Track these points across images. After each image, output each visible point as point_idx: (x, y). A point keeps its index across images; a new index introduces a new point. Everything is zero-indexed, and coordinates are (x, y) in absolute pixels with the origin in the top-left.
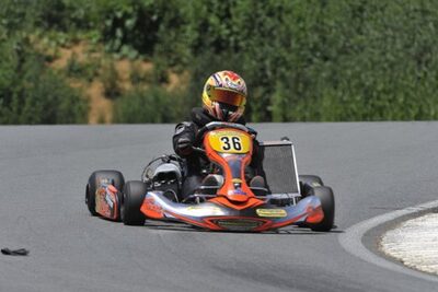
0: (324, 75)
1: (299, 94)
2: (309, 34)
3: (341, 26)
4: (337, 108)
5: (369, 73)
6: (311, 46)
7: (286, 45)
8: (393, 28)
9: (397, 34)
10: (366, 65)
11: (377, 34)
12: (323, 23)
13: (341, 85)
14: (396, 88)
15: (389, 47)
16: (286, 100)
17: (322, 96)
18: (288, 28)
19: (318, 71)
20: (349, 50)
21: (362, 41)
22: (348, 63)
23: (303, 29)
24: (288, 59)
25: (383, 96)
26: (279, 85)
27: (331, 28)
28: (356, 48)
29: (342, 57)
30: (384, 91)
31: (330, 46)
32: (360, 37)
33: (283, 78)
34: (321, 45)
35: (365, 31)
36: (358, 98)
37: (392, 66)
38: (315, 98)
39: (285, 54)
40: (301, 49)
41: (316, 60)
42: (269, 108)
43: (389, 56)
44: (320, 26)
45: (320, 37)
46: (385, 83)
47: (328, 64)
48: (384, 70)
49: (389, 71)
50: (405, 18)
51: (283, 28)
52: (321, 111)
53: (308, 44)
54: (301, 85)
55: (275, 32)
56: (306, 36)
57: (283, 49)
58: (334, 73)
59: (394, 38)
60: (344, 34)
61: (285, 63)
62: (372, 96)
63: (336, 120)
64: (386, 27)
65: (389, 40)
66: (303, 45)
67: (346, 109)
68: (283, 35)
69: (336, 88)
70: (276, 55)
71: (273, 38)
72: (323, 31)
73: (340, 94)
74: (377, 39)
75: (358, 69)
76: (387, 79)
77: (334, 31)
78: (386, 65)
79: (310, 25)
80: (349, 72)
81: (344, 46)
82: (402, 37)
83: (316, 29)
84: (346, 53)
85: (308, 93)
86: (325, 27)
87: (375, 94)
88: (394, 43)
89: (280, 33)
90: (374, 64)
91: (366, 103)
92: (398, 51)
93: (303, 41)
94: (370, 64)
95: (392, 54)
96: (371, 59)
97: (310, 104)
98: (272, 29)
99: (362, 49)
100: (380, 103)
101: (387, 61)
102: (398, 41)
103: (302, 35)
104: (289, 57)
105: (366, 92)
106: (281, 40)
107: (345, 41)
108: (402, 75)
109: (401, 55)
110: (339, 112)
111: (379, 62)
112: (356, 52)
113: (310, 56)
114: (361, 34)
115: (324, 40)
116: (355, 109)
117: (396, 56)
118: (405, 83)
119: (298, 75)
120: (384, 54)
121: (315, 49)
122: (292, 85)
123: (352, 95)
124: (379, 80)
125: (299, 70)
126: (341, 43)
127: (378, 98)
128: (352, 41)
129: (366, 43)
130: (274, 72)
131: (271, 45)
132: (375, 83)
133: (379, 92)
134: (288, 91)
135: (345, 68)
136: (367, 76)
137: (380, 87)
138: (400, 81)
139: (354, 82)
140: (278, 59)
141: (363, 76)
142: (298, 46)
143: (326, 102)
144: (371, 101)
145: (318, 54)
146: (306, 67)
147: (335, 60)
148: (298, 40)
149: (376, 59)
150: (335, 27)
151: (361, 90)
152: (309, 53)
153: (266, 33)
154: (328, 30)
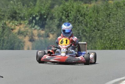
0: (98, 35)
1: (90, 41)
2: (93, 22)
3: (103, 20)
4: (102, 45)
5: (112, 35)
6: (94, 26)
8: (119, 21)
9: (121, 23)
10: (111, 32)
11: (115, 22)
12: (98, 19)
13: (103, 38)
14: (120, 39)
15: (118, 27)
17: (97, 42)
18: (87, 20)
19: (96, 34)
21: (110, 24)
22: (105, 31)
23: (91, 21)
24: (87, 30)
25: (116, 42)
27: (100, 21)
28: (108, 27)
29: (104, 29)
30: (116, 40)
31: (100, 26)
32: (109, 23)
33: (85, 36)
34: (97, 26)
36: (108, 42)
38: (95, 42)
39: (86, 28)
41: (95, 31)
43: (118, 29)
44: (96, 19)
46: (117, 38)
47: (99, 32)
48: (117, 34)
49: (118, 34)
50: (123, 17)
51: (85, 20)
52: (97, 46)
53: (93, 26)
54: (91, 38)
55: (83, 22)
56: (92, 23)
57: (85, 27)
58: (101, 34)
59: (120, 24)
60: (104, 22)
61: (86, 31)
62: (112, 42)
63: (101, 49)
64: (117, 20)
65: (118, 24)
66: (91, 26)
67: (105, 46)
68: (85, 23)
69: (101, 39)
70: (83, 29)
71: (82, 24)
72: (98, 21)
73: (103, 41)
74: (115, 24)
75: (108, 33)
76: (118, 36)
77: (101, 21)
78: (117, 32)
79: (93, 20)
80: (106, 34)
81: (104, 26)
82: (122, 23)
83: (96, 21)
84: (105, 28)
85: (93, 41)
86: (98, 20)
87: (114, 41)
88: (120, 25)
89: (84, 22)
92: (121, 28)
93: (91, 24)
94: (112, 32)
95: (119, 29)
96: (112, 30)
98: (82, 21)
99: (110, 27)
101: (118, 31)
102: (121, 25)
103: (91, 22)
104: (87, 29)
105: (111, 40)
108: (122, 35)
109: (122, 29)
110: (102, 47)
111: (115, 31)
113: (93, 29)
114: (110, 22)
115: (98, 24)
116: (107, 46)
117: (120, 30)
118: (123, 38)
119: (90, 35)
120: (117, 29)
122: (88, 38)
123: (106, 41)
125: (90, 34)
126: (103, 25)
127: (115, 43)
128: (106, 24)
129: (111, 25)
130: (82, 34)
131: (82, 26)
132: (114, 38)
133: (115, 41)
136: (111, 36)
138: (122, 37)
139: (107, 38)
140: (84, 30)
141: (110, 36)
142: (90, 26)
143: (99, 44)
144: (112, 43)
145: (96, 28)
146: (92, 32)
147: (101, 30)
148: (90, 24)
149: (114, 30)
150: (101, 20)
151: (110, 40)
152: (93, 28)
153: (80, 22)
154: (99, 21)
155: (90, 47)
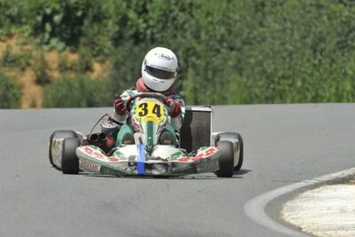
0: (230, 63)
1: (208, 80)
2: (217, 27)
3: (245, 18)
4: (243, 92)
5: (270, 61)
6: (218, 37)
7: (197, 37)
8: (293, 22)
9: (295, 27)
10: (268, 54)
11: (277, 26)
12: (229, 18)
13: (245, 73)
14: (294, 73)
15: (288, 38)
16: (197, 86)
17: (228, 81)
18: (198, 22)
19: (225, 59)
20: (253, 41)
21: (264, 32)
22: (252, 52)
23: (211, 23)
25: (282, 81)
26: (191, 72)
27: (236, 22)
28: (258, 39)
29: (247, 47)
30: (284, 77)
31: (235, 37)
32: (261, 30)
33: (194, 66)
34: (227, 36)
35: (266, 24)
36: (261, 83)
37: (290, 54)
38: (222, 84)
40: (210, 40)
41: (223, 50)
42: (182, 93)
43: (288, 46)
44: (225, 19)
45: (226, 30)
46: (284, 70)
47: (234, 53)
48: (284, 58)
49: (288, 59)
50: (302, 12)
51: (193, 22)
52: (228, 95)
53: (216, 36)
54: (210, 72)
55: (186, 26)
56: (214, 29)
57: (193, 41)
58: (239, 61)
59: (292, 30)
60: (248, 26)
61: (195, 53)
62: (273, 81)
63: (241, 103)
64: (285, 20)
65: (288, 31)
66: (211, 36)
67: (250, 93)
68: (194, 28)
69: (241, 75)
70: (188, 46)
71: (186, 31)
72: (229, 24)
73: (245, 80)
74: (278, 31)
75: (261, 57)
76: (287, 66)
77: (238, 24)
78: (285, 54)
79: (217, 19)
80: (253, 61)
81: (248, 38)
82: (299, 29)
83: (222, 23)
84: (250, 44)
85: (217, 79)
86: (230, 21)
87: (276, 79)
88: (292, 34)
89: (191, 26)
90: (275, 53)
91: (268, 87)
92: (296, 41)
93: (212, 33)
94: (271, 53)
95: (291, 44)
96: (272, 50)
98: (184, 23)
99: (264, 40)
101: (286, 50)
102: (296, 32)
103: (211, 28)
104: (199, 48)
105: (268, 77)
106: (192, 33)
107: (249, 33)
108: (300, 62)
109: (299, 45)
110: (244, 96)
112: (259, 42)
113: (218, 47)
114: (263, 26)
115: (230, 32)
116: (258, 93)
117: (294, 46)
118: (302, 69)
119: (207, 64)
120: (283, 44)
121: (222, 40)
122: (202, 72)
123: (255, 81)
124: (279, 67)
125: (208, 59)
126: (245, 35)
127: (279, 84)
128: (255, 33)
129: (267, 34)
130: (186, 61)
131: (185, 38)
132: (276, 69)
133: (279, 78)
134: (198, 78)
135: (250, 56)
136: (268, 64)
137: (280, 74)
138: (298, 67)
139: (258, 69)
140: (189, 50)
141: (265, 64)
142: (207, 38)
143: (233, 87)
144: (272, 86)
145: (225, 45)
146: (214, 56)
147: (239, 50)
148: (207, 32)
149: (276, 48)
150: (240, 21)
151: (264, 76)
152: (216, 43)
153: (179, 26)
154: (233, 24)
155: (210, 96)
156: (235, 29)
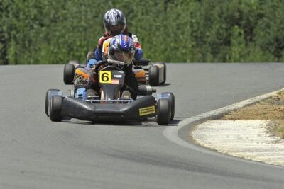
0: (41, 35)
1: (26, 48)
2: (31, 9)
3: (52, 4)
4: (50, 56)
5: (71, 34)
6: (32, 17)
7: (17, 17)
8: (85, 5)
9: (89, 9)
10: (69, 29)
11: (75, 9)
12: (40, 3)
13: (52, 42)
14: (88, 44)
15: (83, 18)
16: (18, 52)
17: (40, 49)
18: (17, 5)
19: (38, 33)
20: (58, 20)
21: (66, 14)
22: (56, 28)
23: (27, 6)
24: (18, 25)
25: (79, 49)
26: (13, 42)
27: (45, 6)
28: (61, 18)
29: (53, 24)
30: (80, 46)
31: (45, 17)
32: (64, 11)
33: (15, 38)
34: (39, 16)
35: (67, 8)
36: (64, 50)
37: (85, 29)
38: (36, 50)
39: (15, 21)
40: (26, 19)
41: (35, 26)
42: (7, 57)
43: (83, 23)
44: (38, 4)
45: (38, 12)
46: (81, 41)
47: (44, 28)
48: (81, 32)
49: (83, 33)
51: (14, 6)
52: (39, 58)
53: (30, 16)
54: (26, 42)
55: (9, 9)
56: (29, 11)
57: (14, 19)
58: (48, 34)
59: (86, 12)
60: (54, 9)
61: (16, 28)
62: (72, 49)
63: (49, 63)
64: (81, 5)
65: (83, 13)
66: (27, 16)
67: (56, 57)
68: (15, 11)
69: (49, 44)
70: (10, 23)
71: (8, 12)
72: (40, 7)
73: (52, 48)
74: (76, 13)
75: (63, 31)
76: (83, 38)
77: (47, 7)
78: (81, 29)
79: (31, 4)
80: (58, 34)
81: (54, 17)
82: (91, 11)
83: (35, 6)
84: (55, 21)
85: (32, 47)
86: (41, 5)
87: (75, 48)
88: (86, 16)
89: (12, 9)
90: (74, 28)
91: (69, 54)
92: (89, 20)
93: (27, 14)
94: (71, 29)
95: (85, 22)
96: (71, 26)
97: (33, 54)
98: (7, 7)
99: (66, 19)
100: (79, 54)
101: (82, 26)
102: (89, 13)
103: (27, 10)
104: (18, 24)
105: (69, 46)
106: (13, 14)
107: (54, 14)
108: (92, 35)
109: (91, 23)
110: (52, 59)
111: (77, 27)
112: (62, 21)
113: (32, 24)
114: (65, 9)
115: (41, 13)
116: (62, 58)
117: (88, 24)
119: (25, 36)
120: (80, 22)
121: (35, 19)
122: (21, 42)
123: (59, 48)
124: (77, 39)
125: (25, 33)
126: (52, 16)
127: (77, 50)
128: (59, 14)
129: (68, 15)
130: (9, 34)
131: (7, 16)
132: (74, 40)
133: (77, 46)
134: (18, 46)
135: (55, 31)
136: (69, 36)
137: (78, 43)
138: (91, 39)
139: (61, 40)
140: (11, 25)
141: (67, 36)
142: (25, 17)
143: (43, 53)
144: (72, 53)
145: (37, 22)
146: (29, 30)
147: (48, 26)
148: (24, 14)
149: (75, 24)
150: (48, 5)
151: (66, 45)
152: (31, 21)
153: (4, 9)
154: (43, 7)
155: (27, 59)
156: (44, 11)
